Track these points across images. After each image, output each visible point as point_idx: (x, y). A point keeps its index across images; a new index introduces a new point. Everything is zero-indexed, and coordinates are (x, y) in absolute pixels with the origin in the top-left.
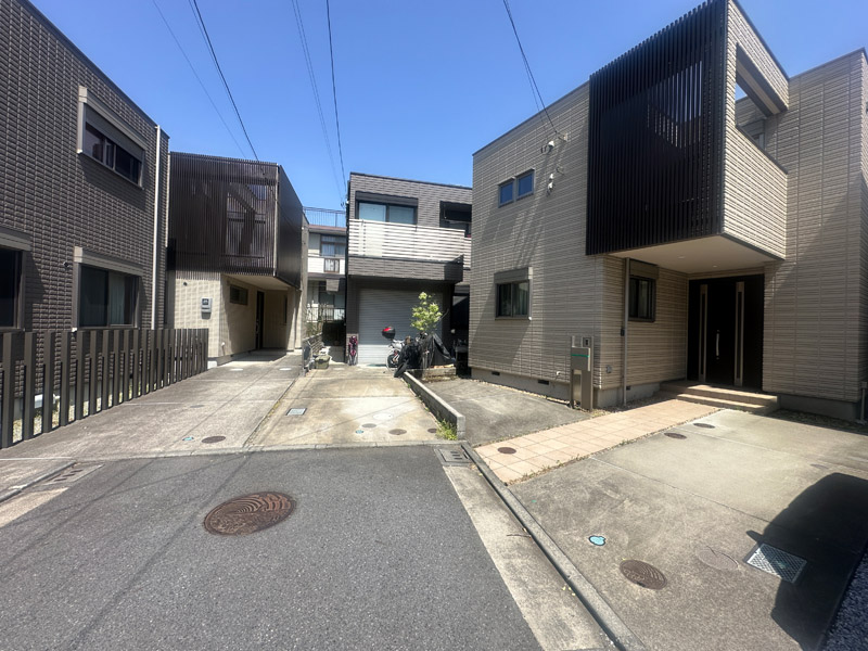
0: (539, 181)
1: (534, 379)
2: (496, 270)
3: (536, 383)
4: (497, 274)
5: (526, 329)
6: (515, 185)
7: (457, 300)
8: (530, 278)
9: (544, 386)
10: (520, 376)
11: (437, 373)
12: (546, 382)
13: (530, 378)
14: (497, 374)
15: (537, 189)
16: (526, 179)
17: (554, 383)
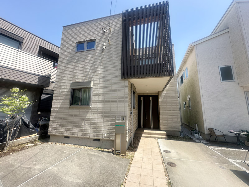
0: (98, 45)
1: (91, 139)
2: (72, 81)
3: (92, 141)
4: (73, 84)
5: (88, 112)
6: (86, 44)
7: (44, 97)
8: (92, 86)
9: (97, 142)
10: (82, 138)
11: (22, 142)
12: (98, 140)
13: (88, 139)
14: (68, 137)
15: (97, 48)
16: (91, 43)
17: (103, 140)
